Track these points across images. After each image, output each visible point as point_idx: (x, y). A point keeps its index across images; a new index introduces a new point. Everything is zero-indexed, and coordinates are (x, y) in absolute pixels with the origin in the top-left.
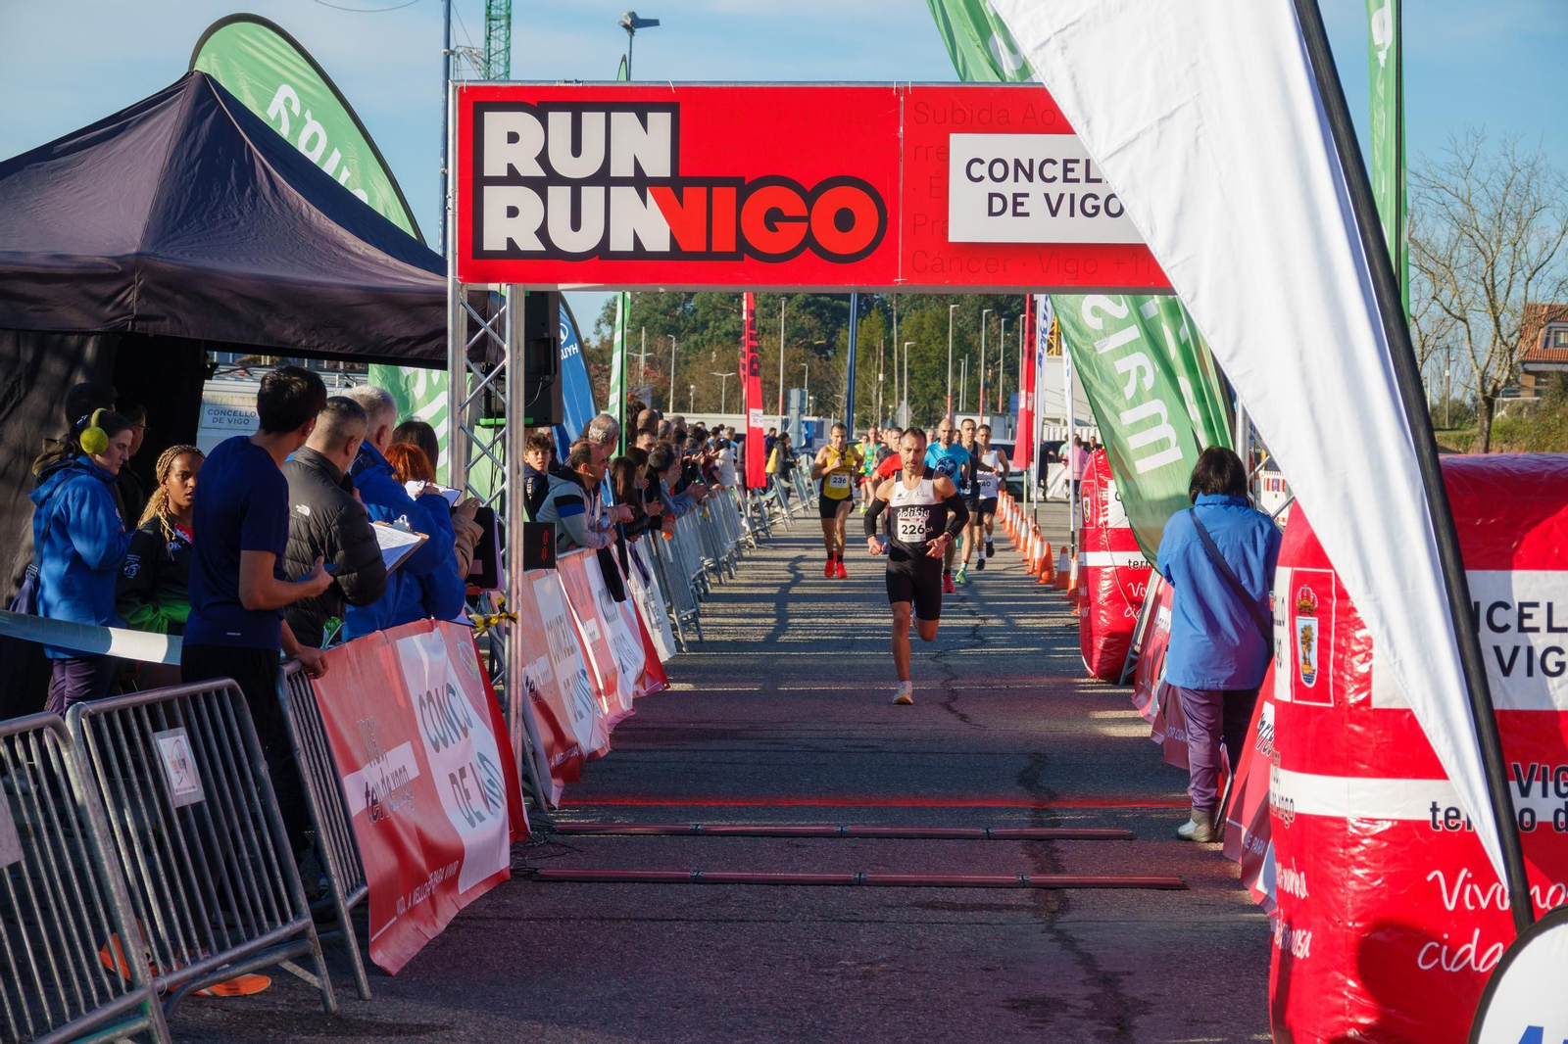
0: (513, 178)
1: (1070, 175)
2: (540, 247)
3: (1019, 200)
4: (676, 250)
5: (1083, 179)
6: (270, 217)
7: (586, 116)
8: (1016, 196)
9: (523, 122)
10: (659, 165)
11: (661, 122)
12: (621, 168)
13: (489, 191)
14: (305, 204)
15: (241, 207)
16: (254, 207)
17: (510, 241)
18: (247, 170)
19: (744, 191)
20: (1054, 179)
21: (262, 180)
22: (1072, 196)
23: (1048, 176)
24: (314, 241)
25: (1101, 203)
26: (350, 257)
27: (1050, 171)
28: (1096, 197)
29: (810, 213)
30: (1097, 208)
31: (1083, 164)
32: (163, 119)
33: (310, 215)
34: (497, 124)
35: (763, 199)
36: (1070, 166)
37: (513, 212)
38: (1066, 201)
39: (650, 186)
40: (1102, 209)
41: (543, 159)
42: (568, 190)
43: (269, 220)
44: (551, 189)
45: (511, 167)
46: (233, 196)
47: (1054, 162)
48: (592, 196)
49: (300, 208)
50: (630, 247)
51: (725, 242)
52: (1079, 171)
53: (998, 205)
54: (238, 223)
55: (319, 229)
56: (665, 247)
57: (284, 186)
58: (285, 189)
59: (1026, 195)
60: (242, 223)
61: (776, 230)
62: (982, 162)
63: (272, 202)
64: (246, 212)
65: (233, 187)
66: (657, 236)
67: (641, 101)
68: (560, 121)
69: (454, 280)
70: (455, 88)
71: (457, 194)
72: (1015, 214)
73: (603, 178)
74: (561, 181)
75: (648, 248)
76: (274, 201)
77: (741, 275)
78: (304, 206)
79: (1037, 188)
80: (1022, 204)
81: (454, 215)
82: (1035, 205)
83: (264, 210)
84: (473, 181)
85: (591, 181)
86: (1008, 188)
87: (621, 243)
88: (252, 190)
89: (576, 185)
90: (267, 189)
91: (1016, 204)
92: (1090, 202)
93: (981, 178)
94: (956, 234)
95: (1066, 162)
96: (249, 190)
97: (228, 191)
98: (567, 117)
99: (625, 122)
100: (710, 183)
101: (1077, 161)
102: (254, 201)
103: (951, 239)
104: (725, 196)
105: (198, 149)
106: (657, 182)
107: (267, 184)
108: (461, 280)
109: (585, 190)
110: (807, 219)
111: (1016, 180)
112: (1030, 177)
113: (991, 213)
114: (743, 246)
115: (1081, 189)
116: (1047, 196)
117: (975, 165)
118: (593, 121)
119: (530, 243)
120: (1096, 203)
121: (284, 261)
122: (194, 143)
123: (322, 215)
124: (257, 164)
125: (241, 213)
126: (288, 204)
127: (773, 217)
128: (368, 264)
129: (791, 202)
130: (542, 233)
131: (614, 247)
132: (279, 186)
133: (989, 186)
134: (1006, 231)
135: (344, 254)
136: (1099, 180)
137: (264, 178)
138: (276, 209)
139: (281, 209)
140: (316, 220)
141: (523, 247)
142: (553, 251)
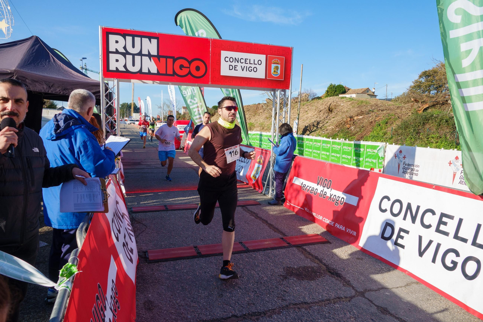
0: (117, 52)
1: (246, 62)
2: (124, 70)
3: (236, 67)
4: (158, 73)
5: (249, 63)
7: (136, 38)
8: (235, 66)
9: (119, 38)
10: (154, 52)
11: (154, 41)
12: (145, 52)
13: (111, 55)
14: (62, 64)
15: (45, 63)
16: (49, 64)
17: (117, 68)
18: (48, 57)
19: (175, 60)
20: (243, 63)
22: (247, 67)
23: (242, 62)
25: (252, 69)
27: (242, 61)
28: (251, 68)
29: (190, 66)
30: (251, 70)
31: (249, 60)
32: (26, 44)
33: (63, 67)
34: (112, 38)
35: (179, 62)
36: (246, 60)
37: (117, 61)
38: (245, 68)
39: (152, 57)
40: (253, 70)
41: (125, 48)
42: (131, 56)
44: (127, 56)
45: (116, 49)
46: (44, 61)
47: (243, 59)
48: (138, 58)
49: (61, 65)
50: (147, 71)
51: (170, 72)
52: (248, 62)
53: (231, 68)
54: (45, 66)
56: (156, 72)
58: (57, 61)
59: (237, 66)
60: (46, 66)
61: (182, 70)
62: (228, 58)
63: (54, 63)
64: (47, 64)
65: (44, 59)
66: (154, 69)
67: (150, 36)
68: (129, 39)
69: (102, 77)
70: (101, 28)
71: (102, 55)
72: (235, 70)
73: (140, 54)
74: (130, 54)
75: (152, 72)
76: (54, 62)
77: (174, 80)
79: (239, 64)
80: (236, 68)
82: (239, 68)
83: (52, 65)
84: (106, 52)
85: (137, 54)
86: (233, 64)
87: (145, 70)
89: (134, 55)
90: (52, 60)
91: (235, 68)
92: (250, 68)
93: (228, 61)
94: (222, 74)
95: (245, 59)
96: (48, 60)
97: (42, 60)
98: (131, 38)
99: (145, 41)
100: (167, 57)
101: (248, 59)
102: (49, 62)
104: (170, 61)
105: (35, 50)
106: (154, 56)
108: (104, 77)
109: (136, 57)
110: (189, 68)
111: (235, 62)
112: (238, 62)
113: (230, 69)
114: (174, 73)
115: (248, 65)
116: (241, 66)
117: (226, 58)
118: (137, 40)
119: (122, 69)
120: (251, 69)
122: (34, 49)
124: (50, 56)
126: (58, 64)
127: (181, 67)
129: (186, 64)
130: (125, 66)
131: (143, 71)
132: (55, 60)
133: (229, 63)
134: (233, 73)
135: (72, 75)
136: (252, 64)
137: (52, 58)
138: (54, 65)
139: (56, 65)
140: (64, 68)
141: (120, 70)
142: (127, 71)
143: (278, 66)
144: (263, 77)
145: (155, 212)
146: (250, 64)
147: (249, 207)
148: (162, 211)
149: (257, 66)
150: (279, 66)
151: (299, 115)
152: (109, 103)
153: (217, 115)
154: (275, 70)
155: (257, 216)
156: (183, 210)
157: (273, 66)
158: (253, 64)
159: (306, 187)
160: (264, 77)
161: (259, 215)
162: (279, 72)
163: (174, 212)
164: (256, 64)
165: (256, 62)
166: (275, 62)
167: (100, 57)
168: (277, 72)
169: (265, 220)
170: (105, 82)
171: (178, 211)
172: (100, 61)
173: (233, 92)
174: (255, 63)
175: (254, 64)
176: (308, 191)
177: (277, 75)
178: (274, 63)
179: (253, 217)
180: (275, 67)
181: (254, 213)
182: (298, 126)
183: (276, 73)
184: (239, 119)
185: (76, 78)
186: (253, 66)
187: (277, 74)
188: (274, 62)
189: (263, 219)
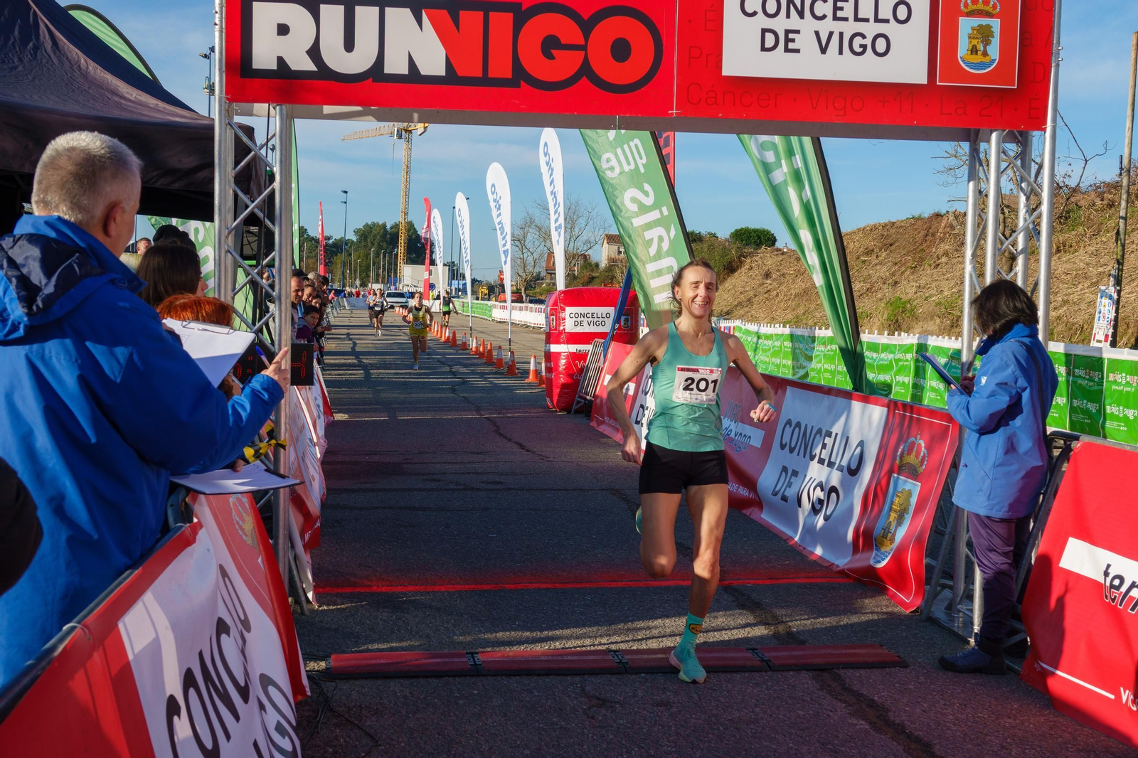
1: (840, 14)
2: (311, 67)
3: (791, 36)
4: (452, 75)
5: (851, 18)
6: (49, 67)
8: (787, 32)
13: (258, 7)
14: (83, 59)
15: (21, 56)
16: (35, 58)
17: (281, 60)
18: (31, 30)
19: (521, 17)
20: (824, 17)
21: (45, 38)
22: (841, 34)
23: (819, 14)
24: (89, 88)
25: (868, 42)
26: (122, 101)
27: (821, 9)
28: (864, 37)
29: (586, 41)
30: (864, 47)
31: (852, 3)
33: (87, 68)
35: (541, 26)
37: (283, 30)
38: (835, 38)
39: (425, 8)
40: (869, 48)
43: (48, 69)
44: (324, 8)
46: (15, 48)
48: (367, 17)
49: (79, 61)
50: (404, 70)
51: (501, 68)
52: (848, 10)
53: (770, 40)
54: (16, 68)
55: (96, 79)
56: (443, 73)
57: (65, 44)
58: (66, 47)
59: (797, 32)
60: (20, 68)
61: (551, 57)
63: (52, 56)
64: (26, 60)
65: (16, 40)
66: (433, 61)
69: (222, 99)
71: (224, 9)
72: (787, 50)
75: (425, 70)
76: (54, 52)
77: (517, 102)
78: (82, 61)
79: (808, 25)
80: (793, 40)
81: (221, 32)
82: (805, 41)
83: (44, 61)
86: (780, 24)
87: (396, 65)
88: (34, 45)
90: (48, 45)
91: (787, 40)
92: (858, 41)
93: (755, 13)
94: (729, 69)
96: (31, 44)
97: (10, 42)
100: (486, 7)
102: (35, 53)
103: (726, 71)
104: (502, 22)
107: (50, 41)
108: (228, 99)
109: (359, 9)
110: (583, 48)
111: (788, 16)
112: (801, 15)
113: (763, 49)
114: (519, 74)
115: (850, 28)
116: (817, 33)
119: (302, 63)
120: (864, 42)
121: (57, 99)
123: (99, 67)
124: (42, 25)
125: (21, 60)
126: (67, 58)
127: (550, 45)
128: (139, 107)
129: (567, 30)
130: (314, 53)
131: (389, 68)
132: (60, 44)
133: (762, 21)
134: (778, 66)
135: (116, 99)
136: (867, 20)
137: (47, 36)
138: (55, 60)
139: (60, 61)
140: (92, 72)
141: (294, 67)
142: (324, 72)
143: (989, 27)
144: (919, 76)
145: (422, 681)
146: (857, 19)
147: (849, 672)
148: (454, 676)
149: (891, 29)
150: (996, 24)
151: (1120, 263)
152: (247, 207)
153: (751, 268)
154: (975, 42)
155: (881, 718)
156: (548, 675)
157: (966, 26)
158: (872, 19)
159: (1123, 589)
160: (924, 81)
161: (891, 716)
162: (994, 51)
163: (505, 681)
164: (887, 21)
165: (885, 12)
166: (974, 7)
167: (217, 15)
168: (985, 54)
169: (918, 740)
170: (238, 119)
171: (525, 680)
172: (217, 34)
173: (790, 153)
174: (880, 17)
175: (877, 20)
176: (1133, 609)
177: (984, 65)
178: (972, 14)
179: (863, 725)
180: (973, 29)
181: (872, 704)
182: (1117, 311)
183: (977, 59)
184: (817, 273)
185: (132, 112)
186: (871, 29)
187: (986, 59)
188: (972, 7)
189: (910, 736)
